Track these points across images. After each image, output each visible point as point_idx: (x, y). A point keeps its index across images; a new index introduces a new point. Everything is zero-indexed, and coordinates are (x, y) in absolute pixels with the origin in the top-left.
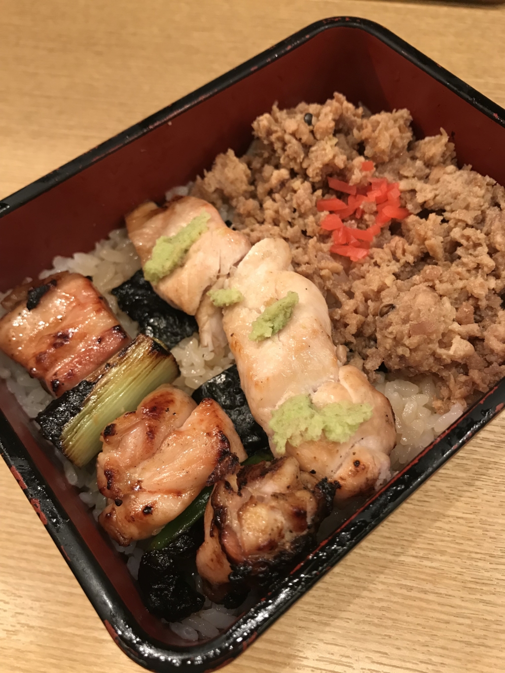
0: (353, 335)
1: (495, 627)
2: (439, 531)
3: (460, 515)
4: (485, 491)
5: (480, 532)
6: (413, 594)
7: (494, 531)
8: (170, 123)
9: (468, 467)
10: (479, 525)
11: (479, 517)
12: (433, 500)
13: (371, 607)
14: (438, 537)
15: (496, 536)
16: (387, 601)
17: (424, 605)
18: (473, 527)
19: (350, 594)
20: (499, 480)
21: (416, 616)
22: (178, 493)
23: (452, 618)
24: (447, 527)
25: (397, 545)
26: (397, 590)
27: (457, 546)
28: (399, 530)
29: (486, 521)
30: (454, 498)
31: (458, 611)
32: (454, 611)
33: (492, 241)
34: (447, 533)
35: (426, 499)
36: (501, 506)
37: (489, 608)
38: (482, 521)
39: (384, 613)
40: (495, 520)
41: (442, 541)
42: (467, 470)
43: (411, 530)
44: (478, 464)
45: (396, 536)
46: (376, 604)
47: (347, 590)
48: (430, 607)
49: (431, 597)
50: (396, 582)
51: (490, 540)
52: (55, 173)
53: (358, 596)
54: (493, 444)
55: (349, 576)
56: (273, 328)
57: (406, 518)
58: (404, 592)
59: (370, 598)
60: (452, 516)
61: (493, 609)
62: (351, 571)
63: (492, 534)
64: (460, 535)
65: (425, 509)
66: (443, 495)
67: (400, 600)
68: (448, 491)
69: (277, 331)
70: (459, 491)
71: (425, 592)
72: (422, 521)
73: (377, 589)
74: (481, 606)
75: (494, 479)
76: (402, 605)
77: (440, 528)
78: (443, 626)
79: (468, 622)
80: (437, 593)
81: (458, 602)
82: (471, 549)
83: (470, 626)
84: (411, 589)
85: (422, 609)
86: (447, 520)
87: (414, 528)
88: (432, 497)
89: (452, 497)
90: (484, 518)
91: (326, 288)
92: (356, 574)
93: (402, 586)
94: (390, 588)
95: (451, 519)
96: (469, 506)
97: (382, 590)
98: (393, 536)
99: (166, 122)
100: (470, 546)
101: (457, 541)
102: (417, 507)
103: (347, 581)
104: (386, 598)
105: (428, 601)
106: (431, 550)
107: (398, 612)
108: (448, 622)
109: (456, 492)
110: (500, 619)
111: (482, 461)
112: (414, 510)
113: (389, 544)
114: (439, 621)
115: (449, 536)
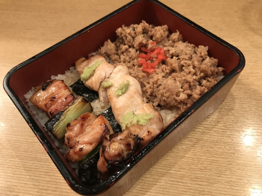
0: (149, 95)
1: (202, 193)
2: (183, 162)
3: (190, 156)
4: (198, 148)
5: (197, 162)
6: (174, 183)
7: (202, 161)
8: (89, 31)
9: (192, 141)
10: (196, 159)
11: (196, 157)
12: (181, 152)
13: (160, 188)
14: (182, 164)
15: (202, 163)
16: (165, 186)
17: (178, 186)
18: (194, 160)
19: (153, 184)
20: (203, 144)
21: (175, 190)
22: (91, 144)
23: (187, 190)
24: (186, 160)
25: (168, 167)
26: (169, 182)
27: (189, 167)
28: (169, 162)
29: (199, 158)
30: (188, 151)
31: (190, 188)
32: (188, 188)
33: (194, 64)
34: (185, 162)
35: (178, 152)
36: (204, 153)
37: (200, 186)
38: (197, 158)
39: (164, 189)
40: (202, 158)
41: (184, 165)
42: (192, 142)
43: (173, 162)
44: (196, 140)
45: (168, 164)
46: (162, 187)
47: (151, 183)
48: (180, 187)
49: (180, 184)
50: (168, 179)
51: (200, 164)
52: (52, 47)
53: (155, 184)
54: (201, 133)
55: (152, 178)
56: (122, 92)
57: (171, 158)
58: (171, 182)
59: (159, 185)
60: (187, 157)
61: (202, 187)
62: (153, 176)
63: (201, 162)
64: (190, 163)
65: (178, 155)
66: (184, 150)
67: (170, 185)
68: (186, 149)
69: (123, 93)
70: (190, 148)
71: (178, 182)
72: (177, 159)
73: (162, 182)
74: (197, 186)
75: (201, 144)
76: (170, 187)
77: (183, 161)
78: (185, 193)
79: (193, 191)
80: (182, 182)
81: (189, 185)
82: (194, 167)
83: (194, 193)
84: (173, 181)
85: (177, 188)
86: (185, 158)
87: (174, 161)
88: (180, 151)
89: (187, 150)
90: (198, 157)
91: (141, 82)
92: (155, 177)
93: (170, 181)
94: (166, 181)
95: (187, 158)
96: (193, 153)
97: (163, 182)
98: (167, 164)
99: (87, 31)
100: (194, 166)
101: (189, 165)
102: (175, 154)
103: (151, 180)
104: (165, 185)
105: (179, 185)
106: (180, 168)
107: (169, 189)
108: (186, 192)
109: (188, 149)
110: (204, 190)
111: (197, 139)
112: (174, 155)
113: (166, 167)
114: (183, 191)
115: (186, 163)
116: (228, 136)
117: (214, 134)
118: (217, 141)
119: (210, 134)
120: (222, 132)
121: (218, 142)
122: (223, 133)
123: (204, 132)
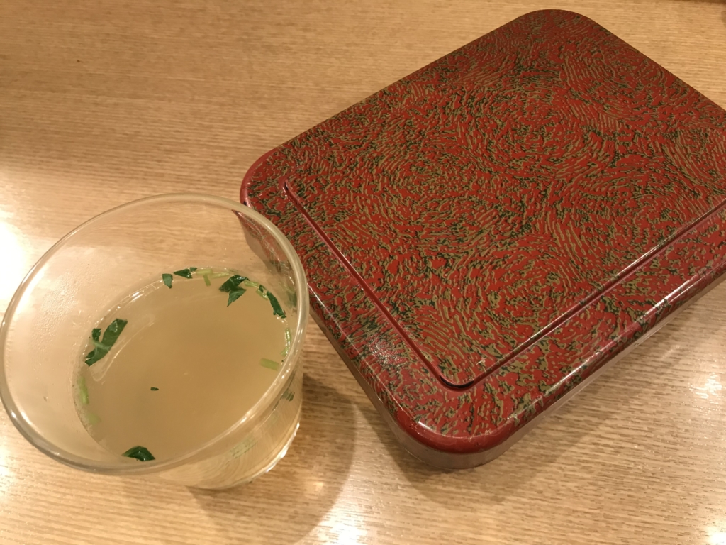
2: (570, 524)
3: (587, 510)
4: (607, 490)
5: (604, 525)
7: (616, 524)
9: (592, 469)
10: (603, 518)
11: (602, 513)
12: (564, 498)
14: (569, 529)
15: (617, 528)
18: (598, 521)
20: (618, 481)
24: (577, 520)
25: (536, 536)
27: (585, 537)
28: (537, 523)
29: (609, 515)
34: (576, 526)
35: (558, 497)
36: (621, 503)
38: (604, 515)
40: (617, 515)
41: (573, 532)
42: (591, 472)
43: (547, 523)
44: (601, 467)
45: (534, 529)
51: (613, 532)
54: (612, 449)
57: (542, 514)
60: (580, 512)
63: (614, 527)
64: (588, 528)
65: (558, 505)
66: (572, 493)
68: (576, 490)
70: (585, 490)
72: (556, 515)
75: (614, 479)
77: (571, 522)
82: (597, 539)
86: (576, 514)
87: (549, 522)
88: (564, 495)
89: (580, 495)
90: (607, 513)
95: (579, 514)
96: (594, 503)
98: (532, 529)
100: (598, 537)
101: (586, 533)
102: (550, 504)
106: (564, 540)
109: (583, 491)
111: (604, 464)
112: (548, 506)
113: (529, 535)
115: (578, 528)
116: (681, 461)
117: (647, 454)
118: (653, 474)
119: (636, 454)
120: (666, 449)
121: (655, 476)
122: (669, 452)
123: (621, 448)
